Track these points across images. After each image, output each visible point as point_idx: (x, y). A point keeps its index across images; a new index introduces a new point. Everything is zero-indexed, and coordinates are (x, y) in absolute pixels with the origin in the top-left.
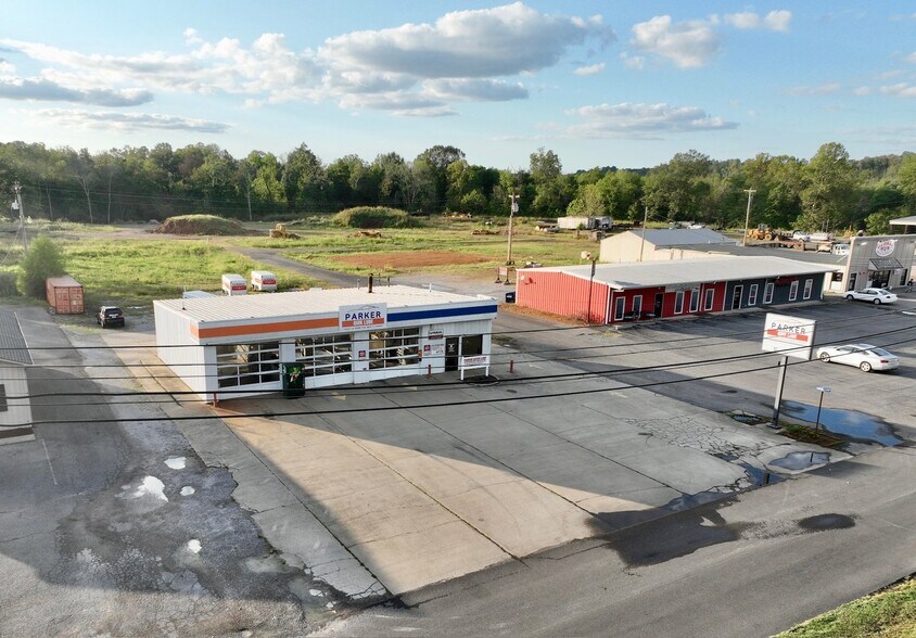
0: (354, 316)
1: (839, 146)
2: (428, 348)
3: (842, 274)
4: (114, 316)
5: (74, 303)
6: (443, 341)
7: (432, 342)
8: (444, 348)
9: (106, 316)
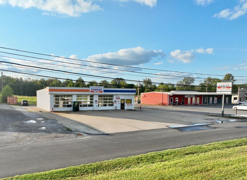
0: (94, 90)
1: (231, 75)
2: (115, 101)
3: (237, 98)
4: (25, 103)
5: (15, 102)
6: (120, 100)
7: (117, 100)
8: (120, 102)
9: (23, 102)
